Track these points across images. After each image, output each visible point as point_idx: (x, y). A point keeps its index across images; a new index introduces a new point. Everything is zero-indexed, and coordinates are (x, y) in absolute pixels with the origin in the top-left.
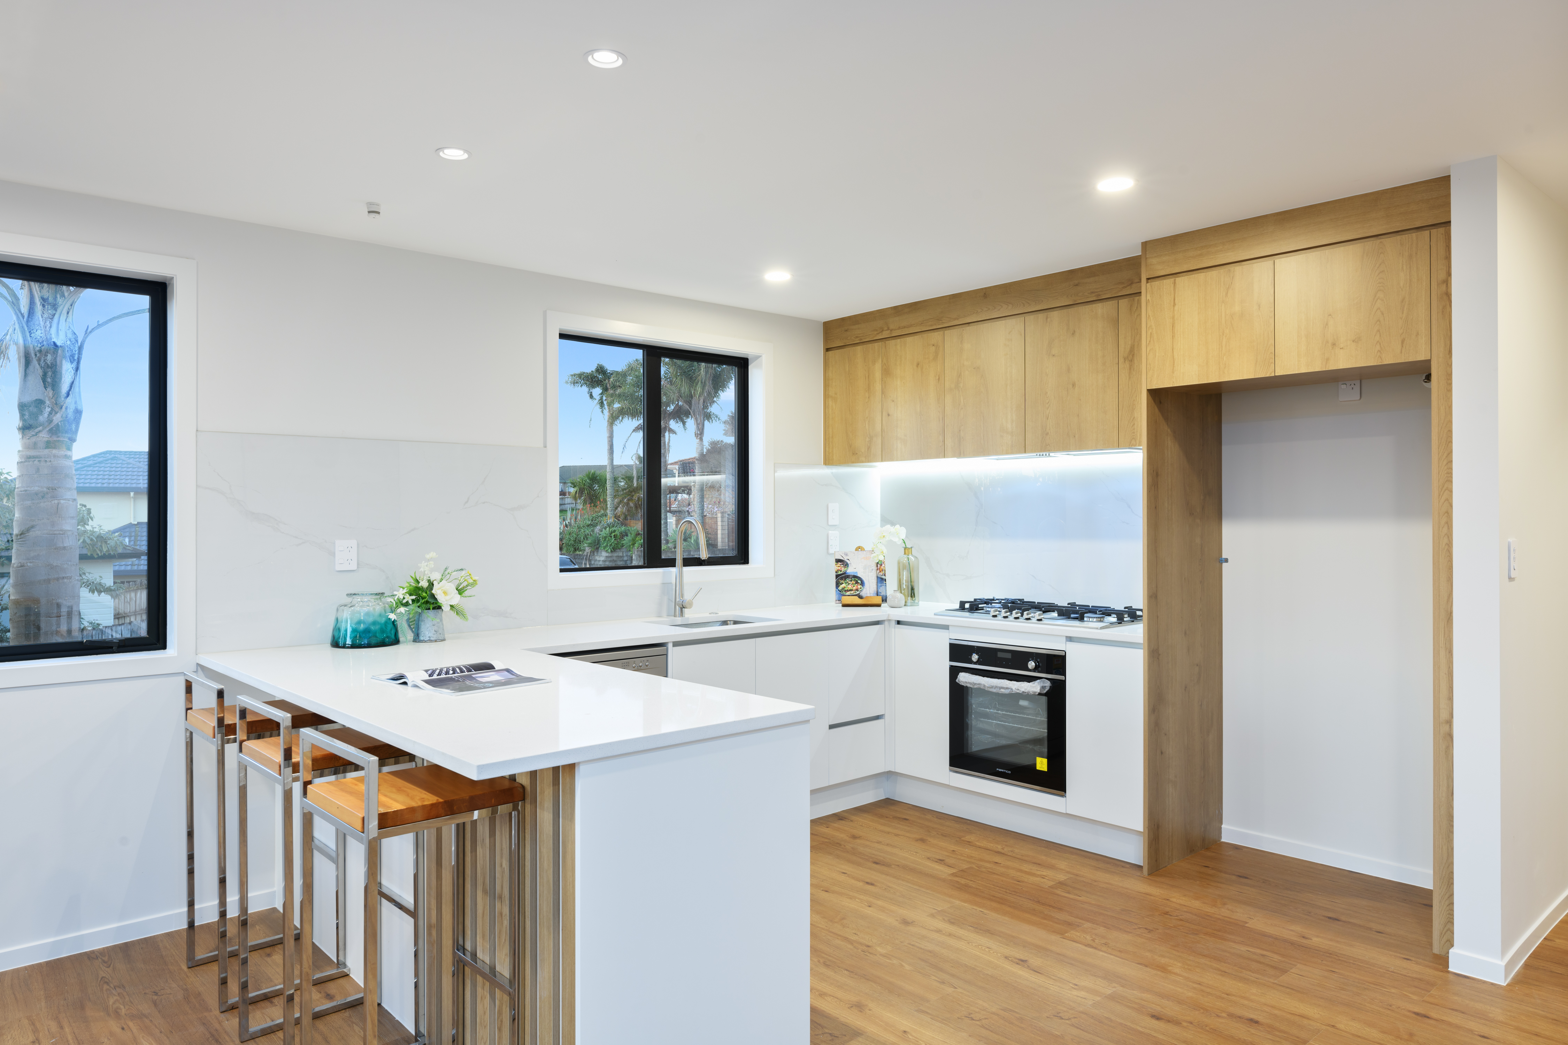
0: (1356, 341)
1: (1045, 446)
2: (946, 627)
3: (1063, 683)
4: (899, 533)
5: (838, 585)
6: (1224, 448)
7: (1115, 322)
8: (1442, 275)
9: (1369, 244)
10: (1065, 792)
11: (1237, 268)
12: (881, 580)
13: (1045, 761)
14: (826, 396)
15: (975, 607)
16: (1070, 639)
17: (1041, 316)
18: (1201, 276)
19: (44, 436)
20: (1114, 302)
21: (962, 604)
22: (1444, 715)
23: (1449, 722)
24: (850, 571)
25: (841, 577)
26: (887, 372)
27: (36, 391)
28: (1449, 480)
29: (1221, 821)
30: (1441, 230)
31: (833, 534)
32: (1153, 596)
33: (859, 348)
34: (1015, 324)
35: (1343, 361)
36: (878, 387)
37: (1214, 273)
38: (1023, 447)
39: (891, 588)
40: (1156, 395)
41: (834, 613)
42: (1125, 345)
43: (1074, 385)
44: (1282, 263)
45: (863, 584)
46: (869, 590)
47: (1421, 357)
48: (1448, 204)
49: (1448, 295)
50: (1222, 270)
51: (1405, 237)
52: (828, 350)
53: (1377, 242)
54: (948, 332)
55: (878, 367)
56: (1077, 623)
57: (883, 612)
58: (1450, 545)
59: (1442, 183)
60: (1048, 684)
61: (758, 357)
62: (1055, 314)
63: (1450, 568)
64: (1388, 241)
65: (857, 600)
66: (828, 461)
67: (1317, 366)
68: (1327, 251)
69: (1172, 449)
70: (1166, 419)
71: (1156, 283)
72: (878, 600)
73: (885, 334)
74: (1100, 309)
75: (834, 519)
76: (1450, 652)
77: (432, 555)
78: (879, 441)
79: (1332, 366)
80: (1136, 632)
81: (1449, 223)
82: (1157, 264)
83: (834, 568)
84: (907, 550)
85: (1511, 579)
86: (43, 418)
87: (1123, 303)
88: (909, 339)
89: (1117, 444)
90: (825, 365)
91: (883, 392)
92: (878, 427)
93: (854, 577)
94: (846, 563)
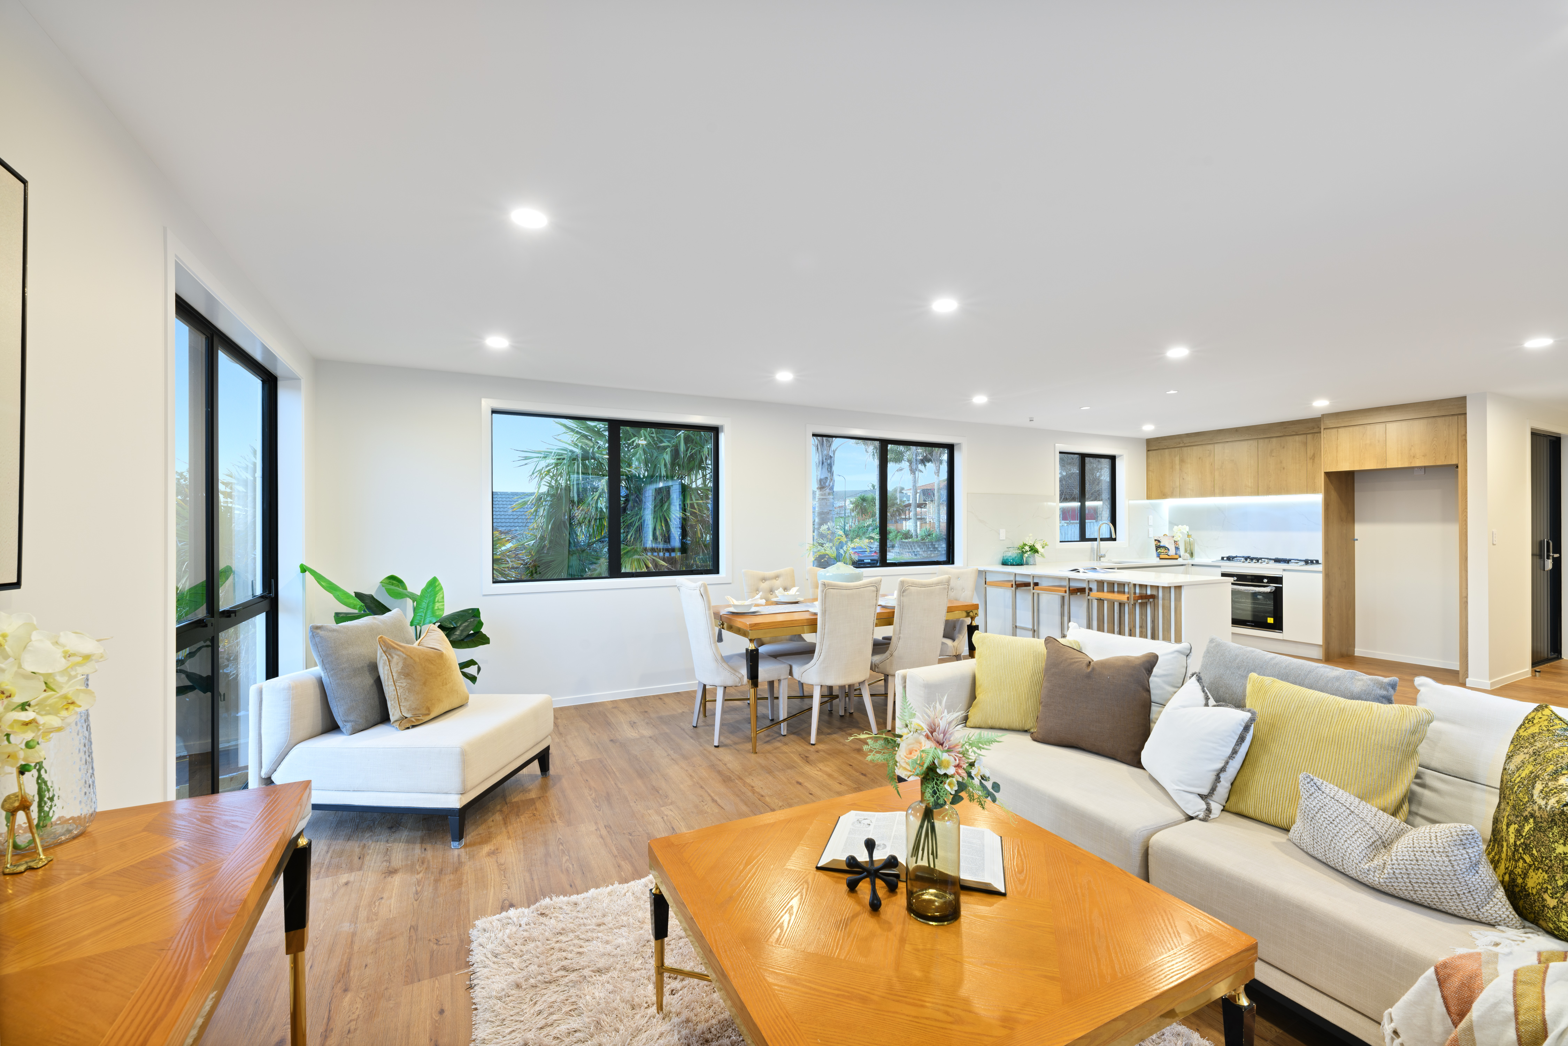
0: (1425, 456)
1: (1268, 492)
2: (1219, 567)
3: (1282, 588)
4: (1185, 529)
5: (1157, 550)
6: (1356, 494)
7: (1305, 444)
8: (1463, 433)
9: (1430, 420)
10: (1282, 630)
11: (1368, 427)
12: (1177, 548)
13: (1272, 619)
14: (1147, 470)
15: (1229, 559)
16: (1284, 570)
17: (1266, 440)
18: (1351, 429)
19: (828, 491)
20: (1305, 436)
21: (1223, 558)
22: (1464, 595)
23: (1467, 597)
24: (1162, 544)
25: (1158, 547)
26: (1182, 461)
27: (825, 474)
28: (1466, 508)
29: (1354, 647)
30: (1463, 416)
31: (1151, 529)
32: (1327, 553)
33: (1167, 450)
34: (1253, 443)
35: (1418, 463)
36: (1177, 467)
37: (1357, 428)
38: (1257, 492)
39: (1182, 552)
40: (1328, 474)
41: (1155, 561)
42: (1310, 453)
43: (1284, 468)
44: (1389, 425)
45: (1168, 550)
46: (1172, 552)
47: (1454, 462)
48: (1466, 407)
49: (1466, 440)
50: (1361, 427)
51: (1447, 418)
52: (1148, 450)
53: (1434, 419)
54: (1216, 445)
55: (1177, 458)
56: (1286, 564)
57: (1180, 561)
58: (1466, 532)
59: (1464, 398)
60: (1274, 588)
61: (1120, 456)
62: (1274, 439)
63: (1467, 541)
64: (1439, 419)
65: (1167, 557)
66: (1149, 497)
67: (1406, 465)
68: (1411, 422)
69: (1334, 495)
70: (1332, 483)
71: (1329, 431)
72: (1177, 557)
73: (1182, 445)
74: (1297, 438)
75: (1151, 523)
76: (1467, 571)
77: (1031, 535)
78: (1178, 490)
79: (1413, 465)
80: (1320, 568)
81: (1466, 414)
82: (1328, 423)
83: (1153, 544)
84: (1188, 536)
85: (1493, 544)
86: (827, 484)
87: (1309, 436)
88: (1195, 448)
89: (1307, 492)
90: (1148, 457)
91: (1180, 469)
92: (1178, 484)
93: (1164, 547)
94: (1159, 541)
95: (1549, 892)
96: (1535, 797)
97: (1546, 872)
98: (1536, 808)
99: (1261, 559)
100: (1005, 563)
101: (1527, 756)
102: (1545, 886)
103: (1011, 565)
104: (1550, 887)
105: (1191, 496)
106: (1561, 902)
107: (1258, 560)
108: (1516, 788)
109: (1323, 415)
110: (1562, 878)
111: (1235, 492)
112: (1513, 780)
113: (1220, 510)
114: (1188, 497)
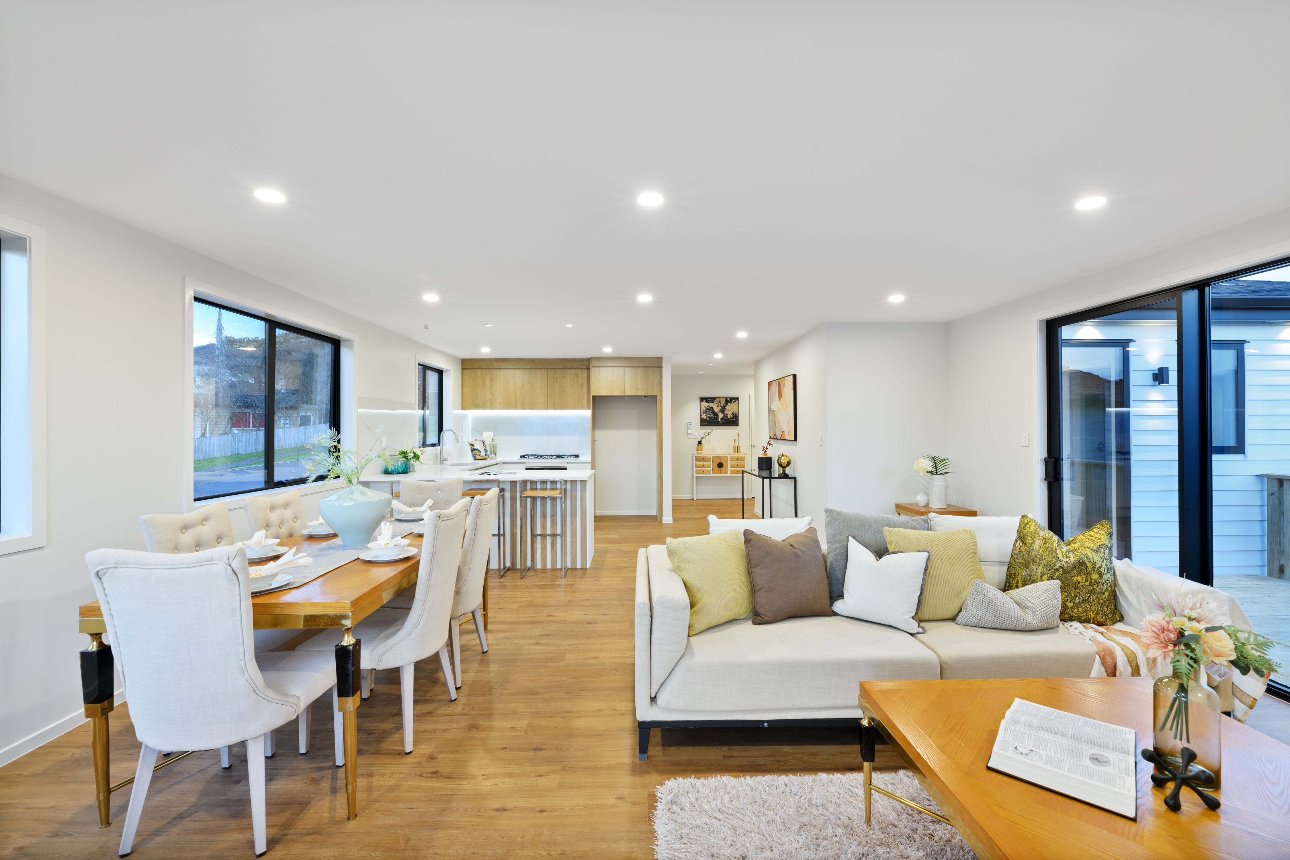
1: (554, 407)
2: (524, 463)
4: (492, 434)
5: (472, 453)
6: (596, 411)
7: (577, 375)
8: (660, 378)
11: (615, 368)
12: (486, 451)
14: (463, 386)
16: (568, 463)
17: (553, 370)
18: (605, 368)
20: (577, 370)
22: (660, 470)
23: (662, 472)
24: (475, 447)
25: (473, 450)
26: (492, 380)
28: (662, 421)
30: (658, 368)
33: (479, 370)
34: (543, 372)
35: (640, 393)
36: (488, 384)
37: (610, 369)
38: (546, 407)
39: (489, 453)
40: (594, 397)
42: (581, 382)
43: (564, 391)
44: (626, 369)
45: (480, 452)
46: (483, 453)
47: (655, 394)
48: (662, 363)
49: (661, 382)
52: (463, 369)
54: (518, 370)
55: (488, 378)
58: (662, 435)
59: (661, 358)
61: (447, 371)
62: (558, 370)
65: (480, 458)
66: (463, 407)
67: (633, 394)
68: (636, 368)
71: (594, 368)
72: (487, 458)
73: (492, 367)
74: (573, 371)
75: (464, 430)
78: (489, 403)
79: (637, 394)
81: (662, 367)
82: (595, 363)
83: (469, 446)
84: (493, 440)
87: (580, 371)
88: (502, 370)
89: (578, 409)
90: (463, 374)
91: (490, 387)
92: (488, 398)
93: (477, 450)
94: (473, 445)
95: (1069, 600)
96: (1060, 558)
97: (1066, 592)
98: (1064, 563)
99: (543, 456)
100: (387, 472)
101: (1041, 540)
102: (1066, 599)
103: (396, 474)
104: (1069, 598)
105: (499, 409)
106: (1075, 603)
107: (541, 456)
108: (1044, 557)
109: (591, 357)
110: (1073, 592)
111: (532, 407)
112: (1040, 553)
113: (512, 420)
114: (497, 409)
